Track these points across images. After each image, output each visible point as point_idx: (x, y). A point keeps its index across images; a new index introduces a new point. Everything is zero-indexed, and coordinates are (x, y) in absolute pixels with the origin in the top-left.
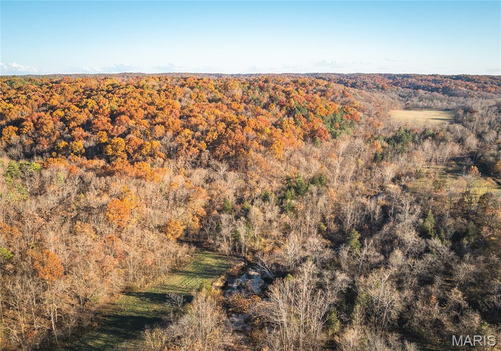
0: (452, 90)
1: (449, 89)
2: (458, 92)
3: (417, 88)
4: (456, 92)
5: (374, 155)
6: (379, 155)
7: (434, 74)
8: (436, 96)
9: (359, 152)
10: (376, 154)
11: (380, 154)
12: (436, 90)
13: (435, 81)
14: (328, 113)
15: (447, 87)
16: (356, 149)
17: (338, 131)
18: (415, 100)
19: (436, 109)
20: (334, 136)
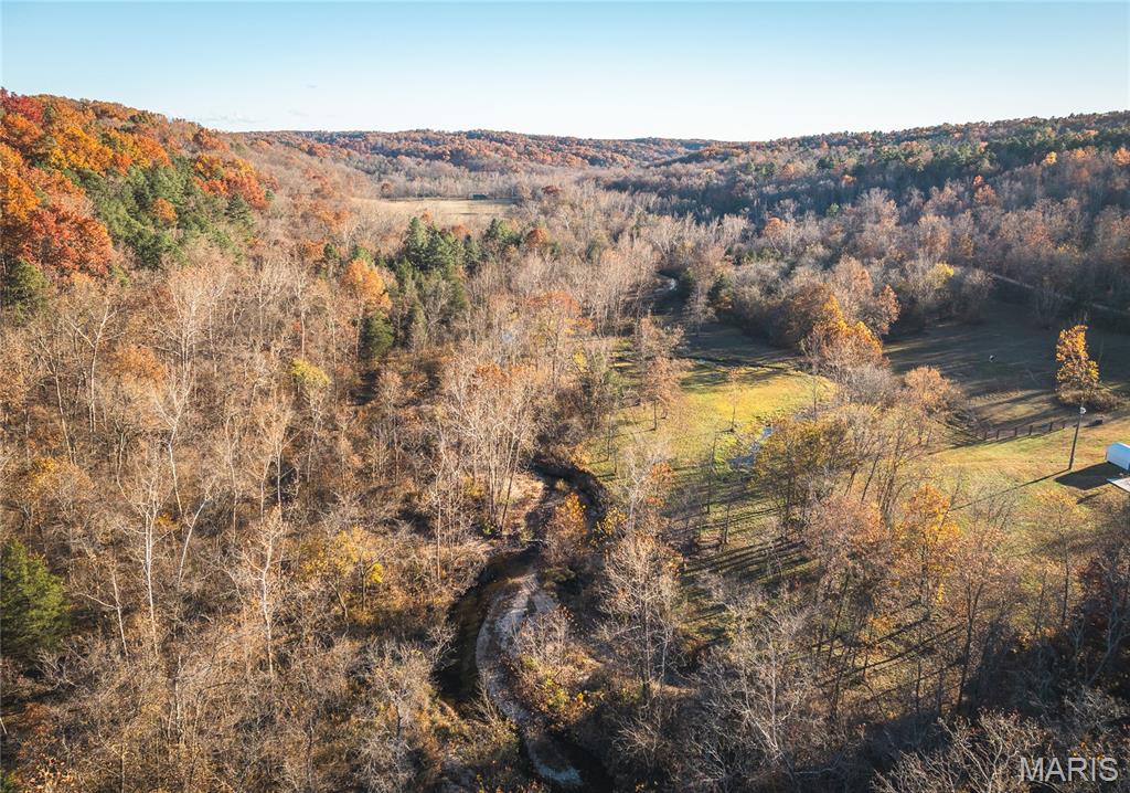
0: (472, 158)
1: (465, 156)
2: (485, 161)
3: (395, 154)
4: (481, 163)
5: (359, 329)
6: (378, 324)
7: (421, 128)
8: (442, 169)
9: (290, 322)
10: (367, 323)
11: (386, 322)
12: (439, 156)
13: (427, 140)
14: (114, 161)
15: (458, 151)
16: (274, 308)
17: (170, 236)
18: (399, 180)
19: (454, 196)
20: (148, 256)
